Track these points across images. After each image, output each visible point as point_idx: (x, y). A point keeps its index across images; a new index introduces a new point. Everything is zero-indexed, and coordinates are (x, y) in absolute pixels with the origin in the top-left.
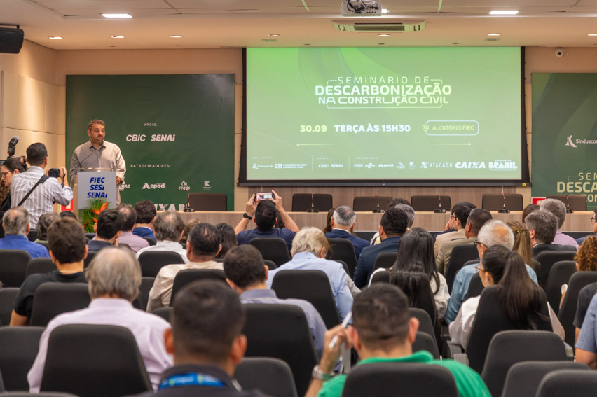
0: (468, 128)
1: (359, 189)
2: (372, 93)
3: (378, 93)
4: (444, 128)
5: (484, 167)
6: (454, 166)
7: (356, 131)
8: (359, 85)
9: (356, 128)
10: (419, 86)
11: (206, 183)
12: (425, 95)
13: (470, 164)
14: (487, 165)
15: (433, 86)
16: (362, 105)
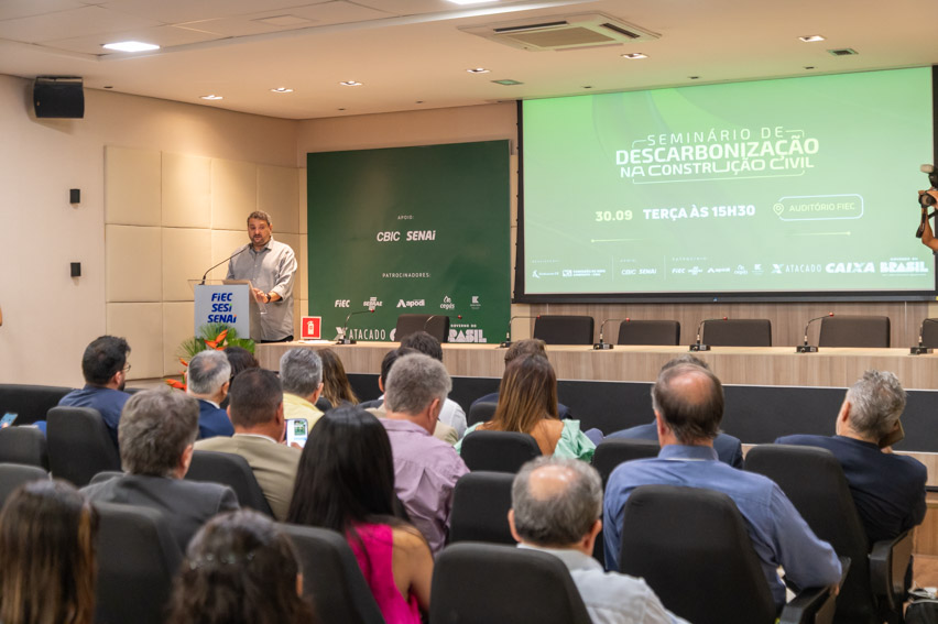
0: (846, 206)
1: (681, 307)
2: (698, 158)
3: (705, 157)
4: (807, 208)
5: (873, 270)
6: (824, 269)
7: (674, 217)
8: (678, 146)
9: (674, 213)
10: (768, 143)
11: (475, 299)
12: (777, 156)
13: (850, 265)
14: (877, 267)
15: (790, 141)
16: (684, 176)
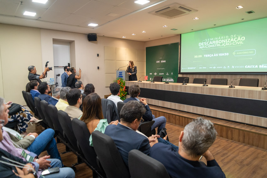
0: (251, 52)
1: (211, 75)
2: (216, 43)
3: (218, 43)
4: (241, 53)
5: (257, 67)
6: (244, 67)
7: (210, 56)
8: (212, 41)
9: (211, 55)
10: (232, 39)
11: (172, 73)
12: (234, 42)
13: (251, 66)
14: (258, 66)
15: (238, 38)
16: (213, 47)
